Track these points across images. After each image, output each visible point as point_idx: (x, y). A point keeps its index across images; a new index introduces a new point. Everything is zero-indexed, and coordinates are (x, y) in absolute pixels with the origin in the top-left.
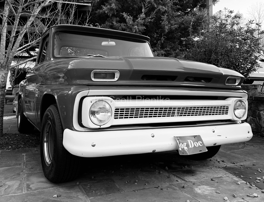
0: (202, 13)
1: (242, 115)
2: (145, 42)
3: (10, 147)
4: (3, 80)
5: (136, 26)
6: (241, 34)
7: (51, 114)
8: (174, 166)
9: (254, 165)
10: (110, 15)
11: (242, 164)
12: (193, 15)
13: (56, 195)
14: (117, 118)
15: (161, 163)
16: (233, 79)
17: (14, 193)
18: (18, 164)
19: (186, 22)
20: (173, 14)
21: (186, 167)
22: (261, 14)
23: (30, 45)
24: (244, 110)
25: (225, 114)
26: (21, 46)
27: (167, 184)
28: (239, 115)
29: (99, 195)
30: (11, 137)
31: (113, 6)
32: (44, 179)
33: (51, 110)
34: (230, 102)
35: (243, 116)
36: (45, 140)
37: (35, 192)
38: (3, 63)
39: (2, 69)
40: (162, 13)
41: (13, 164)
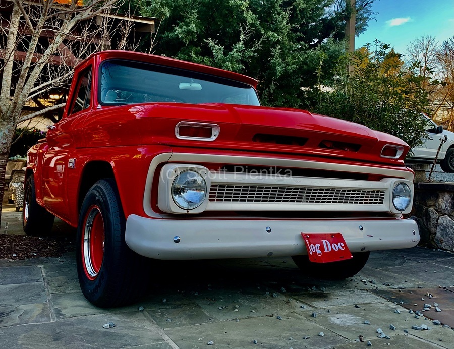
0: (337, 48)
1: (404, 205)
2: (250, 87)
3: (14, 255)
4: (4, 141)
5: (229, 63)
6: (401, 83)
7: (102, 193)
8: (294, 287)
9: (419, 288)
10: (186, 42)
11: (401, 286)
12: (322, 50)
13: (108, 325)
14: (214, 200)
15: (273, 283)
16: (392, 149)
17: (36, 322)
18: (34, 280)
19: (312, 60)
20: (291, 47)
21: (314, 288)
22: (428, 55)
23: (51, 85)
24: (408, 198)
25: (379, 203)
26: (36, 85)
27: (287, 312)
28: (400, 205)
29: (179, 326)
30: (15, 240)
31: (192, 26)
32: (83, 302)
33: (100, 188)
34: (387, 184)
35: (407, 207)
36: (86, 237)
37: (72, 320)
38: (7, 112)
39: (4, 123)
40: (273, 44)
41: (25, 280)
